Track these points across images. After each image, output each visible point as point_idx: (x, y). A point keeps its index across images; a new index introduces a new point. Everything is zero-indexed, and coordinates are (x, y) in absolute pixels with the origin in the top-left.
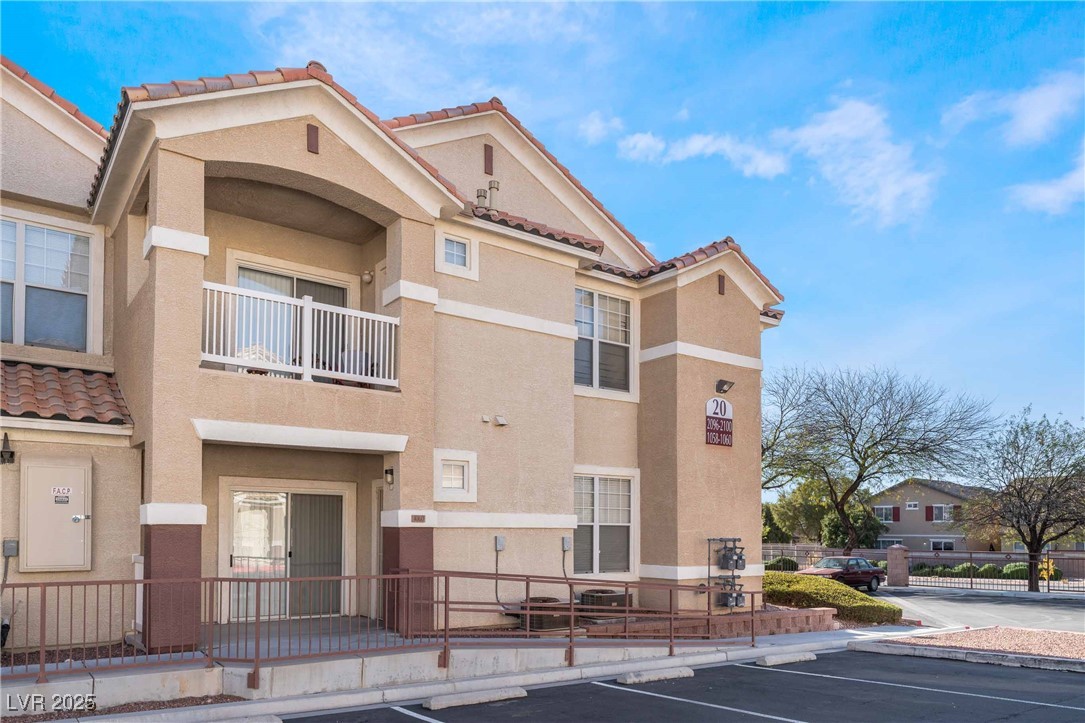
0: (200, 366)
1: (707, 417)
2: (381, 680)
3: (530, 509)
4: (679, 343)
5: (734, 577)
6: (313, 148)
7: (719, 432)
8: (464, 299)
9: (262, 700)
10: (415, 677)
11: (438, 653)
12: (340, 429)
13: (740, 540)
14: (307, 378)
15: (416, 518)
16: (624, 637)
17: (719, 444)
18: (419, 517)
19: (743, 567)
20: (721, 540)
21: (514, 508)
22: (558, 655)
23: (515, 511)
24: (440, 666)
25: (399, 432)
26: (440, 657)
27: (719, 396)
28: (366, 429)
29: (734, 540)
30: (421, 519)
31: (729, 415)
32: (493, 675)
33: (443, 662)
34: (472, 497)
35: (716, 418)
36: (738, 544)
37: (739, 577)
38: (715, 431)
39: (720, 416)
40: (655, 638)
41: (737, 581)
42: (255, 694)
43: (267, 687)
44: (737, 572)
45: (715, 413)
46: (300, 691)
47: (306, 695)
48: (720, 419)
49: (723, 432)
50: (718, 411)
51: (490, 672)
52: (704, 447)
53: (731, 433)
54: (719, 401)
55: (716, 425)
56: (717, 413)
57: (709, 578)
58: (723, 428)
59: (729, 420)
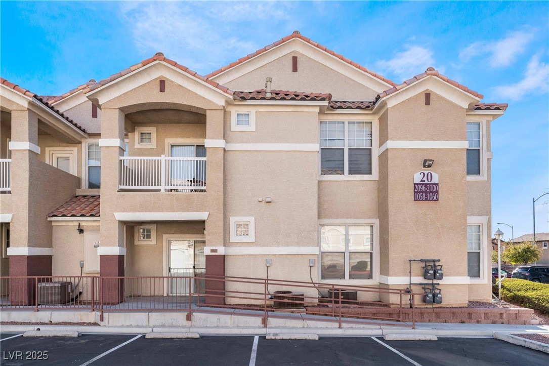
0: (118, 191)
1: (415, 184)
2: (158, 323)
3: (287, 244)
4: (388, 142)
5: (433, 284)
6: (162, 90)
7: (426, 192)
8: (248, 142)
9: (105, 326)
10: (174, 324)
11: (186, 314)
12: (176, 211)
13: (439, 261)
14: (163, 191)
15: (212, 251)
16: (332, 316)
17: (426, 200)
18: (214, 250)
19: (441, 278)
20: (422, 261)
21: (278, 244)
22: (259, 320)
23: (278, 246)
24: (187, 320)
25: (205, 211)
26: (187, 315)
27: (425, 170)
28: (188, 211)
29: (434, 261)
30: (215, 251)
31: (435, 180)
32: (217, 327)
33: (189, 318)
34: (251, 238)
35: (423, 184)
36: (437, 263)
37: (438, 284)
38: (423, 192)
39: (426, 182)
40: (358, 318)
41: (437, 287)
42: (102, 323)
43: (107, 322)
44: (435, 281)
45: (421, 181)
46: (120, 324)
47: (123, 326)
48: (426, 184)
49: (429, 193)
50: (425, 179)
51: (216, 325)
52: (413, 203)
53: (437, 192)
54: (426, 173)
55: (423, 188)
56: (424, 181)
57: (411, 284)
58: (430, 189)
59: (435, 184)
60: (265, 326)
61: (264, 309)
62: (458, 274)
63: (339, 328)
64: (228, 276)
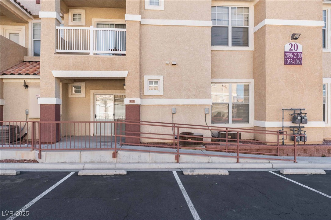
0: (55, 54)
1: (285, 52)
2: (88, 160)
3: (188, 97)
4: (266, 20)
5: (300, 127)
7: (293, 59)
8: (158, 18)
9: (43, 163)
10: (102, 160)
11: (112, 152)
12: (102, 70)
13: (304, 109)
14: (91, 54)
15: (131, 101)
16: (226, 152)
17: (293, 64)
18: (132, 101)
19: (306, 122)
20: (291, 109)
21: (181, 97)
22: (173, 157)
23: (181, 98)
24: (113, 157)
25: (125, 70)
26: (113, 154)
27: (293, 42)
28: (112, 70)
29: (300, 110)
30: (133, 101)
31: (300, 50)
32: (139, 163)
33: (115, 156)
34: (161, 92)
35: (291, 52)
36: (303, 111)
37: (304, 127)
38: (291, 58)
39: (294, 51)
40: (245, 153)
41: (302, 129)
42: (40, 161)
43: (44, 159)
44: (302, 125)
45: (290, 50)
46: (56, 161)
47: (58, 163)
48: (294, 52)
49: (296, 59)
50: (293, 48)
51: (137, 161)
52: (284, 66)
53: (302, 59)
54: (293, 44)
55: (291, 55)
56: (292, 50)
57: (283, 127)
58: (296, 56)
59: (300, 53)
60: (178, 162)
61: (173, 147)
62: (316, 120)
63: (237, 162)
64: (142, 121)
